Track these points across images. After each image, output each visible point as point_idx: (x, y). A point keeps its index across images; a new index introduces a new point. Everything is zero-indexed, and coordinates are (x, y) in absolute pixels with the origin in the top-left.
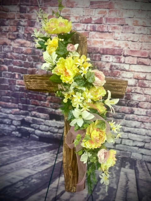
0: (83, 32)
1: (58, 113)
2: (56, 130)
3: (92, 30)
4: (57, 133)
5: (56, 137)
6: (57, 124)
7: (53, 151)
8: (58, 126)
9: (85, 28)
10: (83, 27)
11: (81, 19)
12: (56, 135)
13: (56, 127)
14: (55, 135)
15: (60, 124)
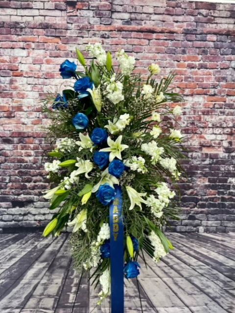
0: (37, 119)
1: (21, 199)
2: (21, 218)
3: (44, 117)
4: (22, 220)
5: (21, 225)
6: (21, 210)
7: (20, 241)
8: (22, 213)
9: (38, 116)
10: (35, 115)
11: (33, 108)
12: (22, 223)
13: (20, 214)
14: (20, 223)
15: (24, 211)
